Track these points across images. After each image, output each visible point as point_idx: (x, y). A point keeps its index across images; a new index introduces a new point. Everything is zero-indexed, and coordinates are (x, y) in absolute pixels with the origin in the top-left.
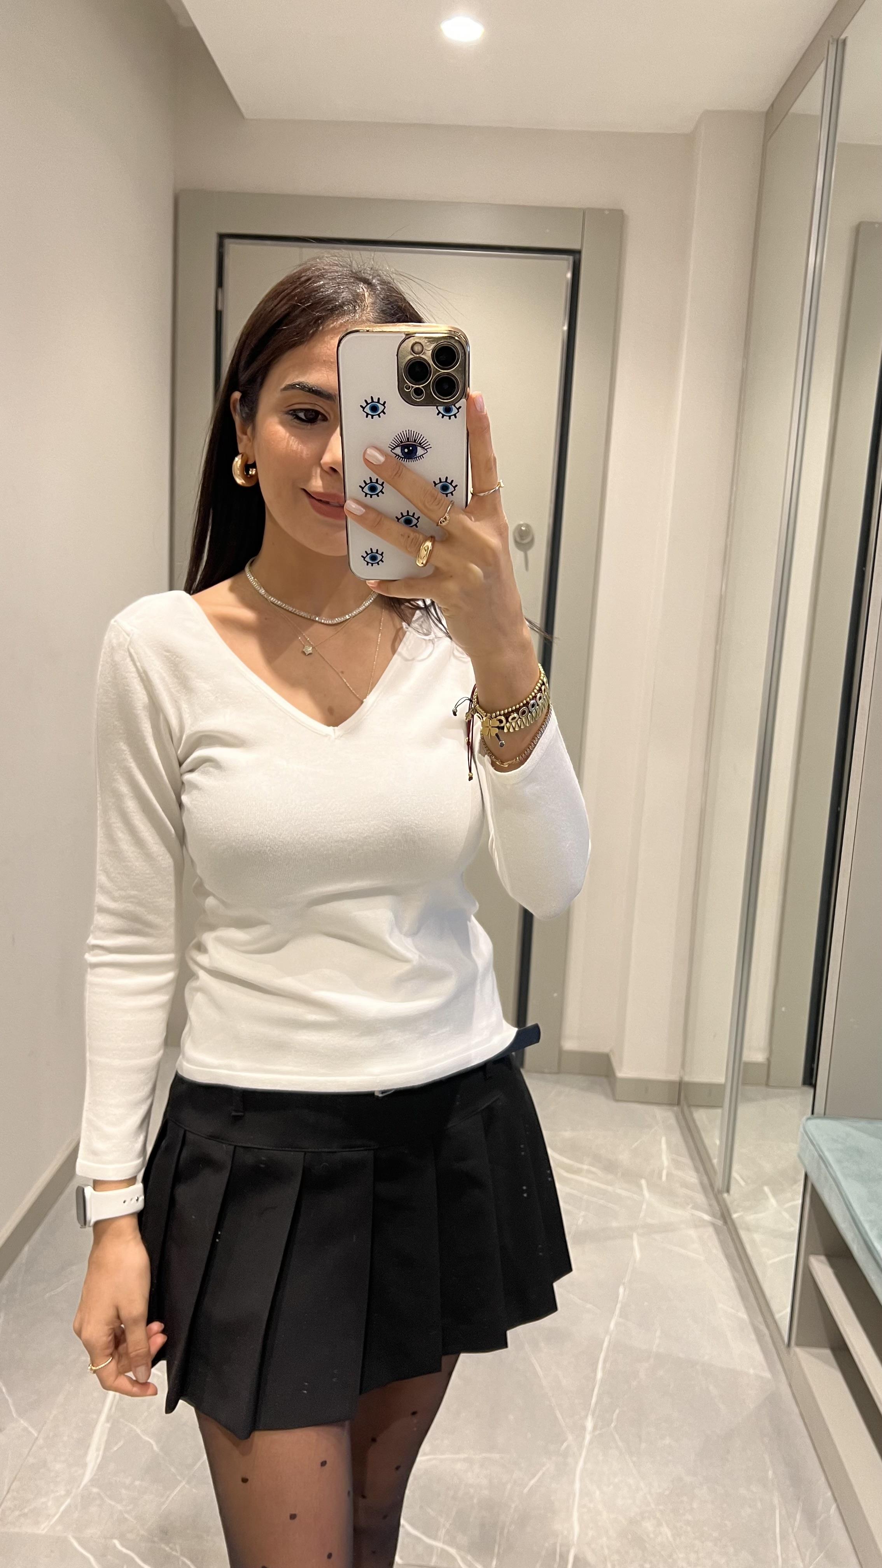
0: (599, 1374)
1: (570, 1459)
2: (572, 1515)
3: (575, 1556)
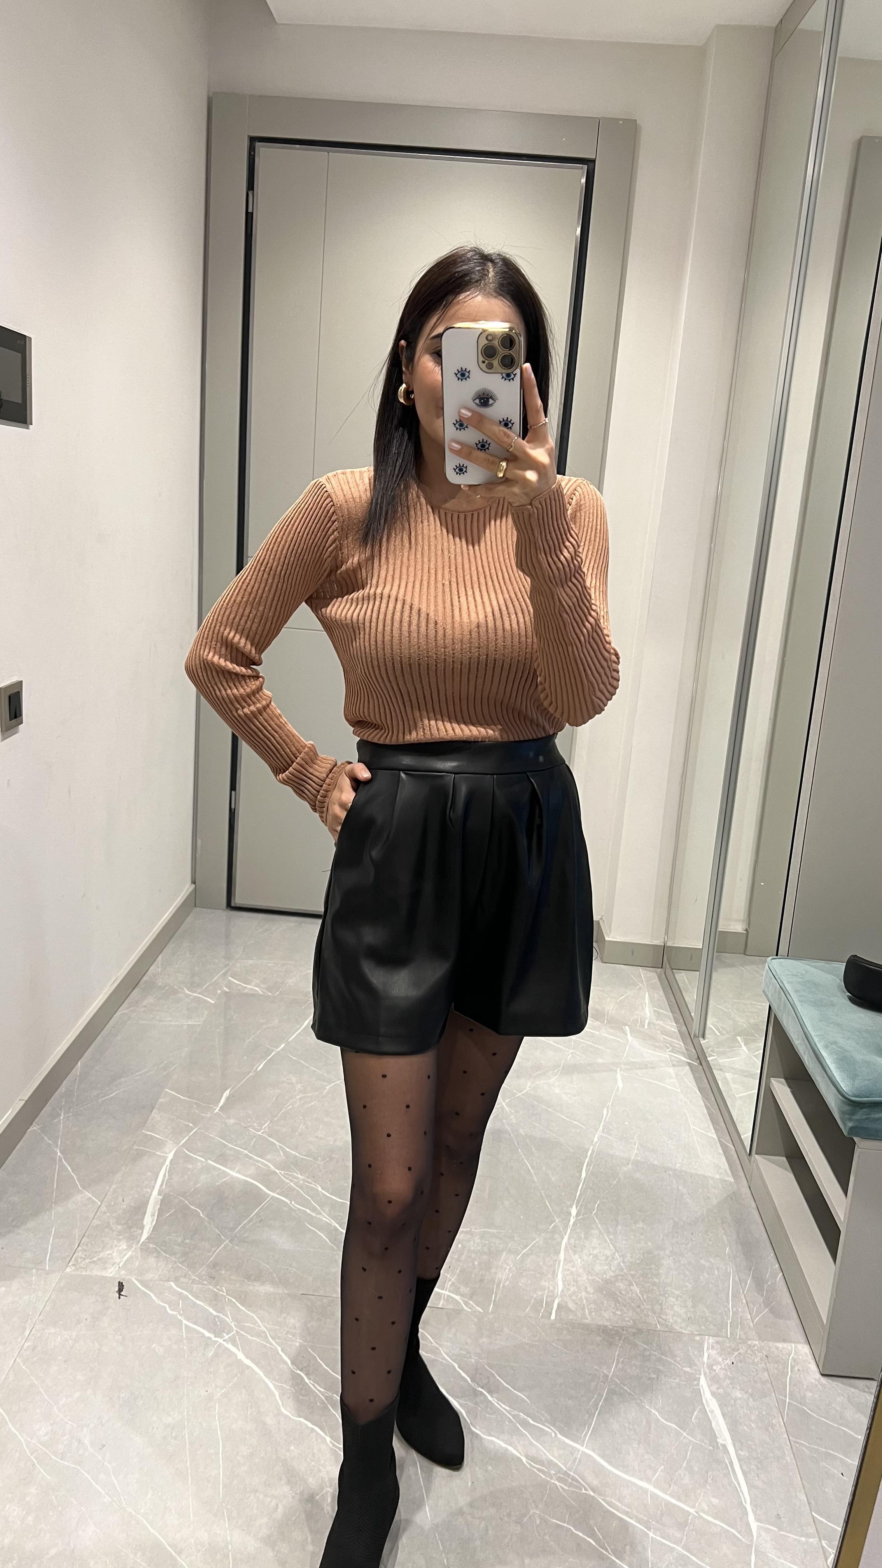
0: (584, 1175)
1: (556, 1236)
2: (557, 1275)
3: (558, 1304)
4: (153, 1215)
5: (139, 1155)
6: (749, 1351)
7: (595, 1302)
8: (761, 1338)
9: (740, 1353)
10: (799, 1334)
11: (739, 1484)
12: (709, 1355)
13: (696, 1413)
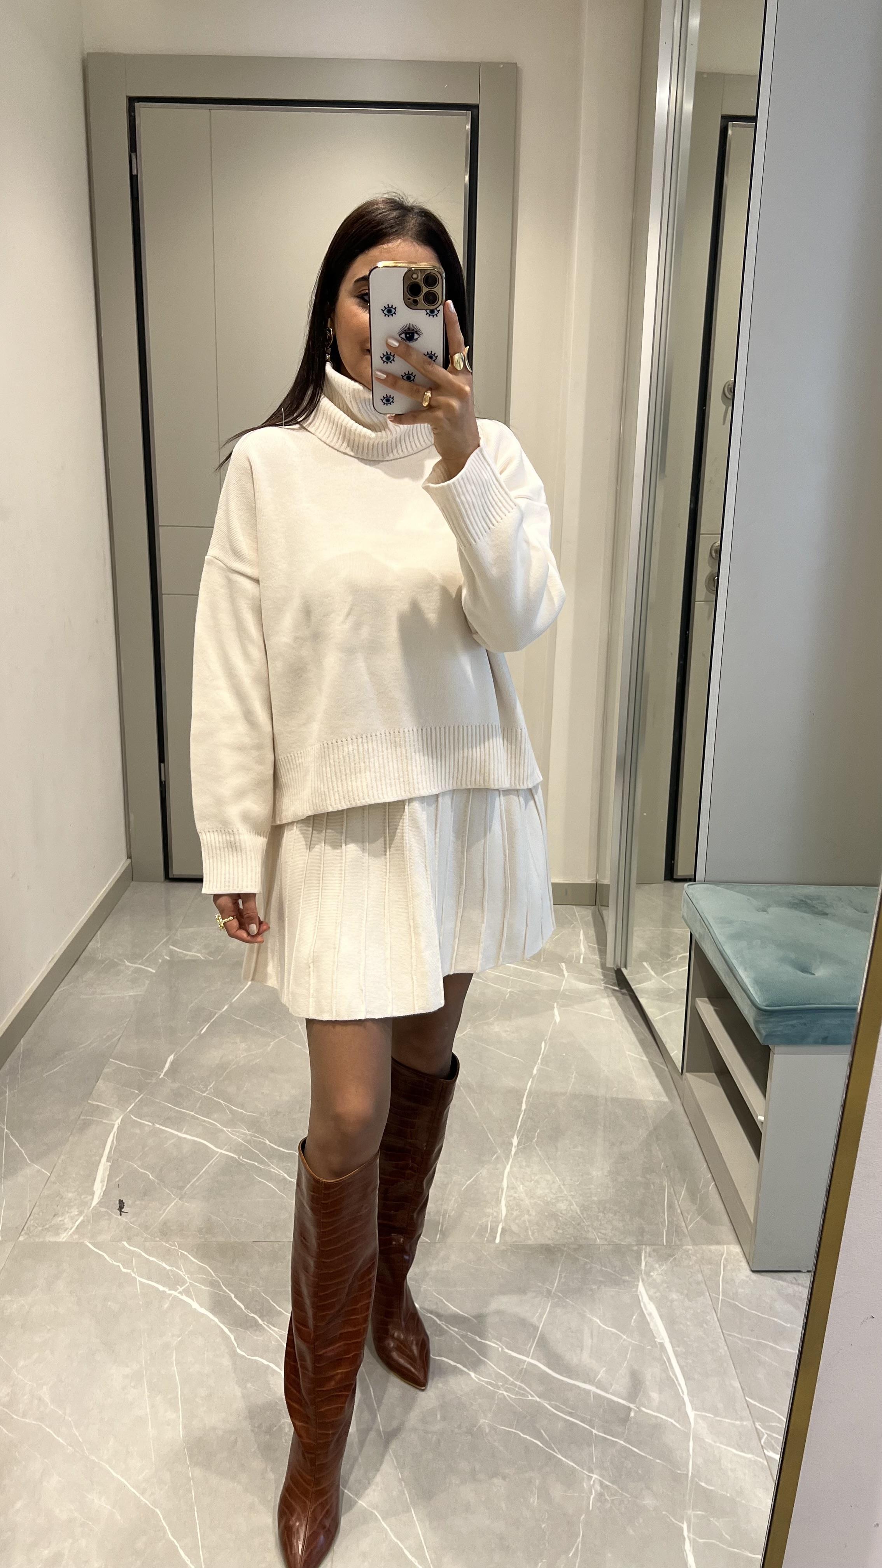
0: (524, 1107)
1: (499, 1166)
2: (501, 1201)
3: (503, 1229)
4: (102, 1181)
5: (86, 1125)
6: (684, 1256)
7: (537, 1224)
8: (694, 1243)
9: (675, 1258)
10: (731, 1237)
11: (676, 1377)
12: (646, 1263)
13: (634, 1317)
